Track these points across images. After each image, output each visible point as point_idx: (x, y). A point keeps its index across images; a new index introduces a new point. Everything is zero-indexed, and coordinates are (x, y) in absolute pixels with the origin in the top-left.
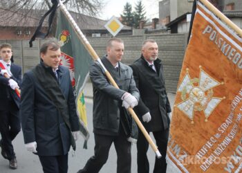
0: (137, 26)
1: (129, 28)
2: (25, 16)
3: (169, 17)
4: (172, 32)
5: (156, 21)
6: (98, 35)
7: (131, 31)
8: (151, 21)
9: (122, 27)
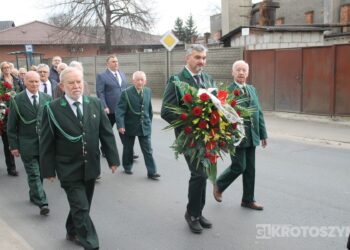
0: (189, 41)
1: (181, 43)
2: (80, 34)
3: (221, 32)
4: (225, 46)
5: (207, 35)
6: (150, 50)
7: (183, 45)
8: (203, 35)
9: (177, 41)
